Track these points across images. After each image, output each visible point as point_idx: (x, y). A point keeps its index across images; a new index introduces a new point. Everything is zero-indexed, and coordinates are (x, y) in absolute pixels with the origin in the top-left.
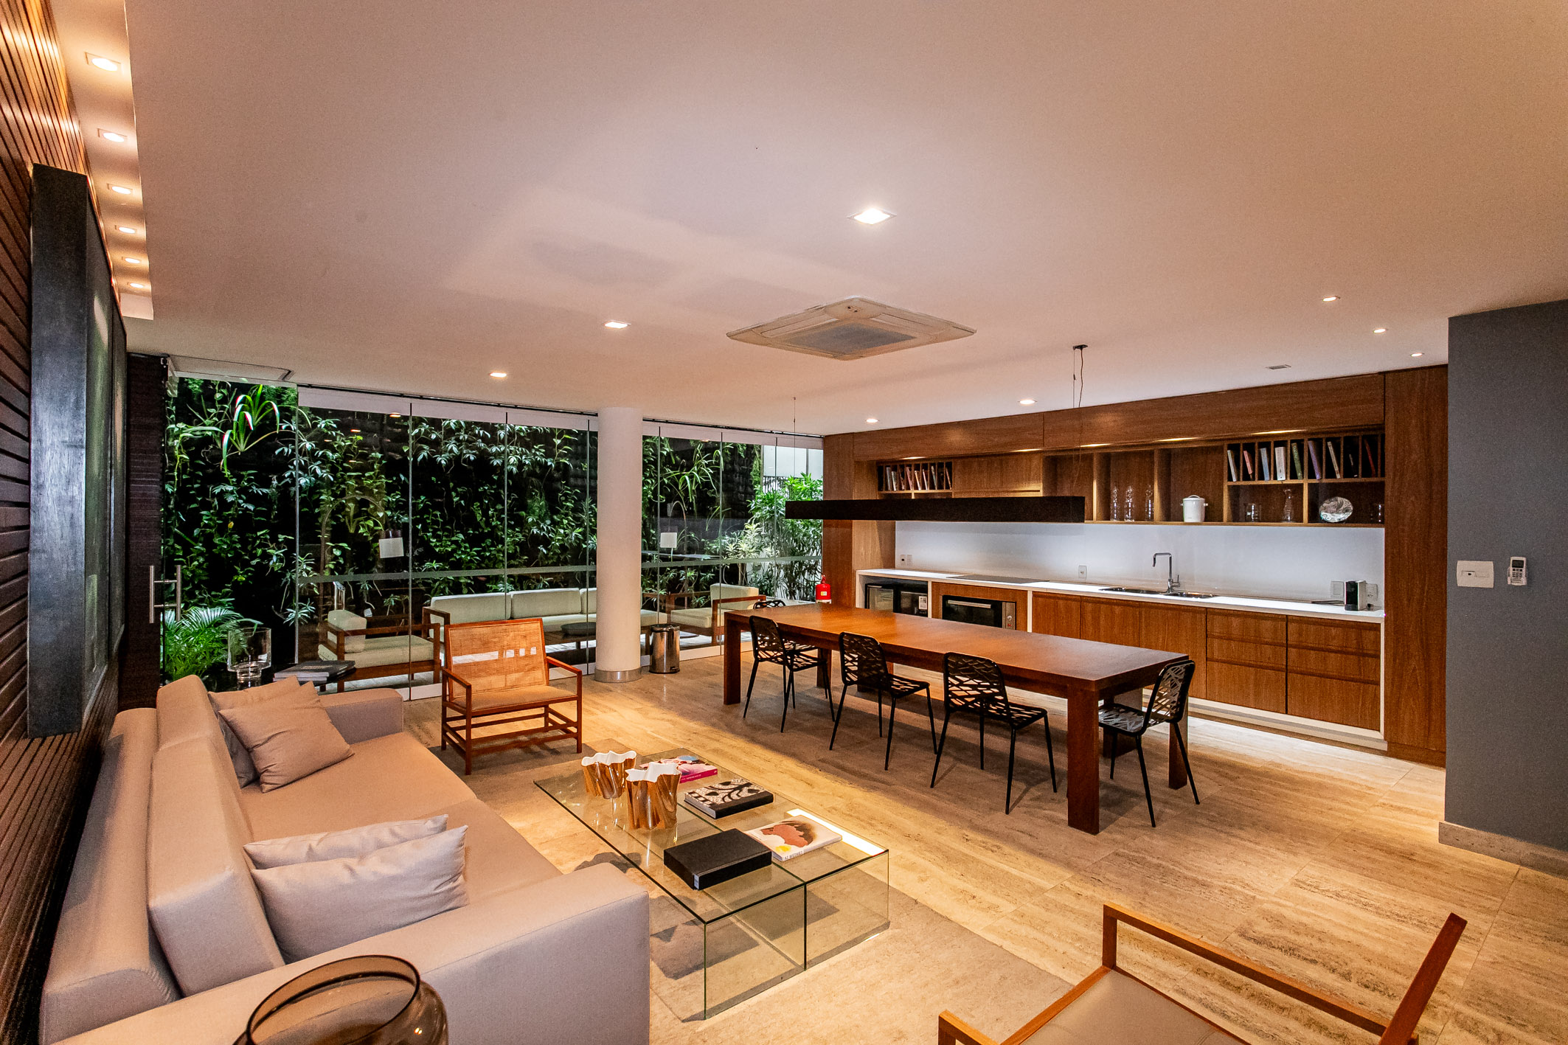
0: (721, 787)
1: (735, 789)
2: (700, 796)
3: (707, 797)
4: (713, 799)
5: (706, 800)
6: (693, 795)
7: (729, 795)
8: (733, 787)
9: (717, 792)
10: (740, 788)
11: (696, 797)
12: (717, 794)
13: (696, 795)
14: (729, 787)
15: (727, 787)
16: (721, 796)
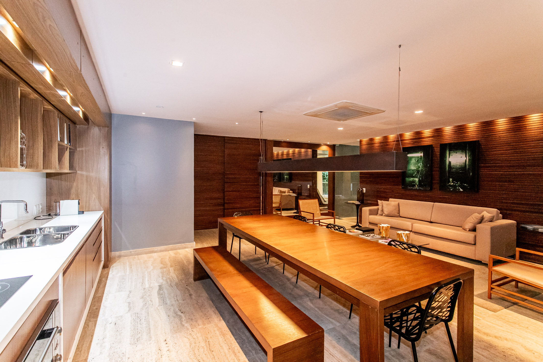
2: (376, 235)
10: (368, 236)
16: (371, 235)
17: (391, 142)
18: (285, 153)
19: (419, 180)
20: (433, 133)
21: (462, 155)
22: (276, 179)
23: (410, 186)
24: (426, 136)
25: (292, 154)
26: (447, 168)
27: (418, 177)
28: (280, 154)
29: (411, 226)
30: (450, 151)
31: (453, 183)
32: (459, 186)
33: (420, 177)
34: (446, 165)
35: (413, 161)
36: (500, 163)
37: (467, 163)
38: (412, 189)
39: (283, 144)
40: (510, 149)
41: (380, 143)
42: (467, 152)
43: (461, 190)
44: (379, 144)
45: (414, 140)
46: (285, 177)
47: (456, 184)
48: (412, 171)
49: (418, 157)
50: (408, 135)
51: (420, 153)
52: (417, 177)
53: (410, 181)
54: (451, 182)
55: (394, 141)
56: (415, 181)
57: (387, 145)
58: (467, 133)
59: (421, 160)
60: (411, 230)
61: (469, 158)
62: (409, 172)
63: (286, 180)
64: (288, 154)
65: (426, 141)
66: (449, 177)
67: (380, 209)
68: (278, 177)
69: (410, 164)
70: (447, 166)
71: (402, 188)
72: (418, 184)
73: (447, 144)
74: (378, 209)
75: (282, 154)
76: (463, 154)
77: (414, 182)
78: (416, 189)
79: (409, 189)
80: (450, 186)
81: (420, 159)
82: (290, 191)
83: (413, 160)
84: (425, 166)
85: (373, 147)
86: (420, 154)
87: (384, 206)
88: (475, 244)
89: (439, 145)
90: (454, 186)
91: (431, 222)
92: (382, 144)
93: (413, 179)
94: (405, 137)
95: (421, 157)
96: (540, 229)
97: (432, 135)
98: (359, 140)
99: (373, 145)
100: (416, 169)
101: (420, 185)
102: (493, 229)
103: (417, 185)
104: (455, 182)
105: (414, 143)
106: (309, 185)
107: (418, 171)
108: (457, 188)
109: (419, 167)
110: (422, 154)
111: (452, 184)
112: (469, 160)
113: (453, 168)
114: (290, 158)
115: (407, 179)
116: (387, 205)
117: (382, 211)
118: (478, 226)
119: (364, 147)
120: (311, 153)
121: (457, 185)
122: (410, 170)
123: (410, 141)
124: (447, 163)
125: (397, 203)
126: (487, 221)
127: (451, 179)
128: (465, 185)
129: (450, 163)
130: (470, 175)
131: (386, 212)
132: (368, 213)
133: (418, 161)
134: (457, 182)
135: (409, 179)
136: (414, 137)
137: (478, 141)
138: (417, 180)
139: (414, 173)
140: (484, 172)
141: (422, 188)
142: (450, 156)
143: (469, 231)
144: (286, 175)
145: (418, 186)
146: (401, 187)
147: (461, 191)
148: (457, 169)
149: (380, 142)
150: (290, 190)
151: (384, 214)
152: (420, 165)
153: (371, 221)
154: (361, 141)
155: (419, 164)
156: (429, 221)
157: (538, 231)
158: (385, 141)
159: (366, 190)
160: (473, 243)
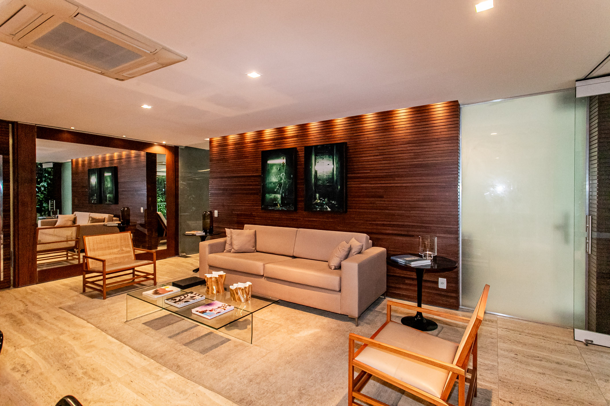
0: (189, 300)
1: (182, 300)
2: (198, 295)
3: (195, 295)
4: (193, 295)
5: (195, 294)
6: (201, 296)
7: (185, 297)
8: (183, 301)
9: (191, 298)
10: (180, 300)
11: (200, 295)
12: (191, 297)
13: (200, 296)
14: (185, 300)
15: (186, 300)
16: (189, 297)
17: (248, 143)
18: (107, 159)
19: (282, 197)
20: (297, 132)
21: (328, 162)
22: (94, 200)
23: (271, 206)
24: (289, 135)
25: (118, 159)
26: (313, 180)
27: (280, 192)
28: (100, 160)
29: (262, 268)
30: (316, 155)
31: (320, 199)
32: (326, 204)
33: (283, 192)
34: (312, 176)
35: (274, 170)
36: (369, 173)
37: (335, 172)
38: (273, 210)
39: (66, 135)
40: (379, 154)
41: (235, 144)
42: (335, 158)
43: (329, 209)
44: (234, 146)
45: (276, 141)
46: (108, 195)
47: (323, 201)
48: (274, 184)
49: (280, 165)
50: (269, 133)
51: (282, 158)
52: (279, 194)
53: (271, 198)
54: (318, 198)
55: (251, 142)
56: (277, 198)
57: (244, 147)
58: (334, 132)
59: (283, 169)
60: (262, 274)
61: (336, 165)
62: (270, 185)
63: (109, 201)
64: (112, 160)
65: (289, 142)
66: (316, 193)
67: (228, 242)
68: (96, 197)
69: (271, 174)
70: (313, 178)
71: (262, 209)
72: (280, 202)
73: (312, 146)
74: (225, 242)
75: (104, 160)
76: (330, 160)
77: (275, 199)
78: (278, 210)
79: (270, 210)
80: (317, 204)
81: (282, 167)
82: (114, 218)
83: (274, 168)
84: (288, 176)
85: (227, 149)
86: (282, 161)
87: (234, 236)
88: (340, 291)
89: (304, 148)
90: (321, 205)
91: (294, 257)
92: (237, 146)
93: (275, 196)
94: (265, 136)
95: (283, 165)
96: (412, 263)
97: (296, 134)
98: (208, 139)
99: (226, 147)
100: (279, 181)
101: (283, 204)
102: (361, 267)
103: (280, 204)
104: (322, 199)
105: (275, 146)
106: (142, 209)
107: (280, 184)
108: (325, 207)
109: (281, 179)
110: (284, 161)
111: (319, 201)
112: (337, 168)
113: (320, 180)
114: (115, 166)
115: (267, 195)
116: (238, 235)
117: (231, 244)
118: (344, 263)
119: (215, 150)
120: (146, 159)
121: (324, 203)
122: (271, 183)
123: (271, 142)
124: (313, 173)
125: (253, 231)
126: (355, 253)
127: (317, 195)
128: (333, 202)
129: (316, 172)
130: (338, 188)
131: (236, 247)
132: (207, 250)
133: (280, 169)
134: (325, 199)
135: (270, 195)
136: (275, 137)
137: (346, 143)
138: (279, 196)
139: (275, 188)
140: (353, 184)
141: (286, 208)
142: (316, 163)
143: (335, 269)
144: (109, 193)
145: (280, 206)
146: (261, 207)
147: (329, 211)
148: (324, 180)
149: (234, 142)
150: (115, 216)
151: (233, 249)
152: (283, 175)
153: (211, 264)
154: (211, 142)
155: (281, 175)
156: (292, 255)
157: (410, 265)
158: (241, 141)
159: (218, 213)
160: (338, 289)
